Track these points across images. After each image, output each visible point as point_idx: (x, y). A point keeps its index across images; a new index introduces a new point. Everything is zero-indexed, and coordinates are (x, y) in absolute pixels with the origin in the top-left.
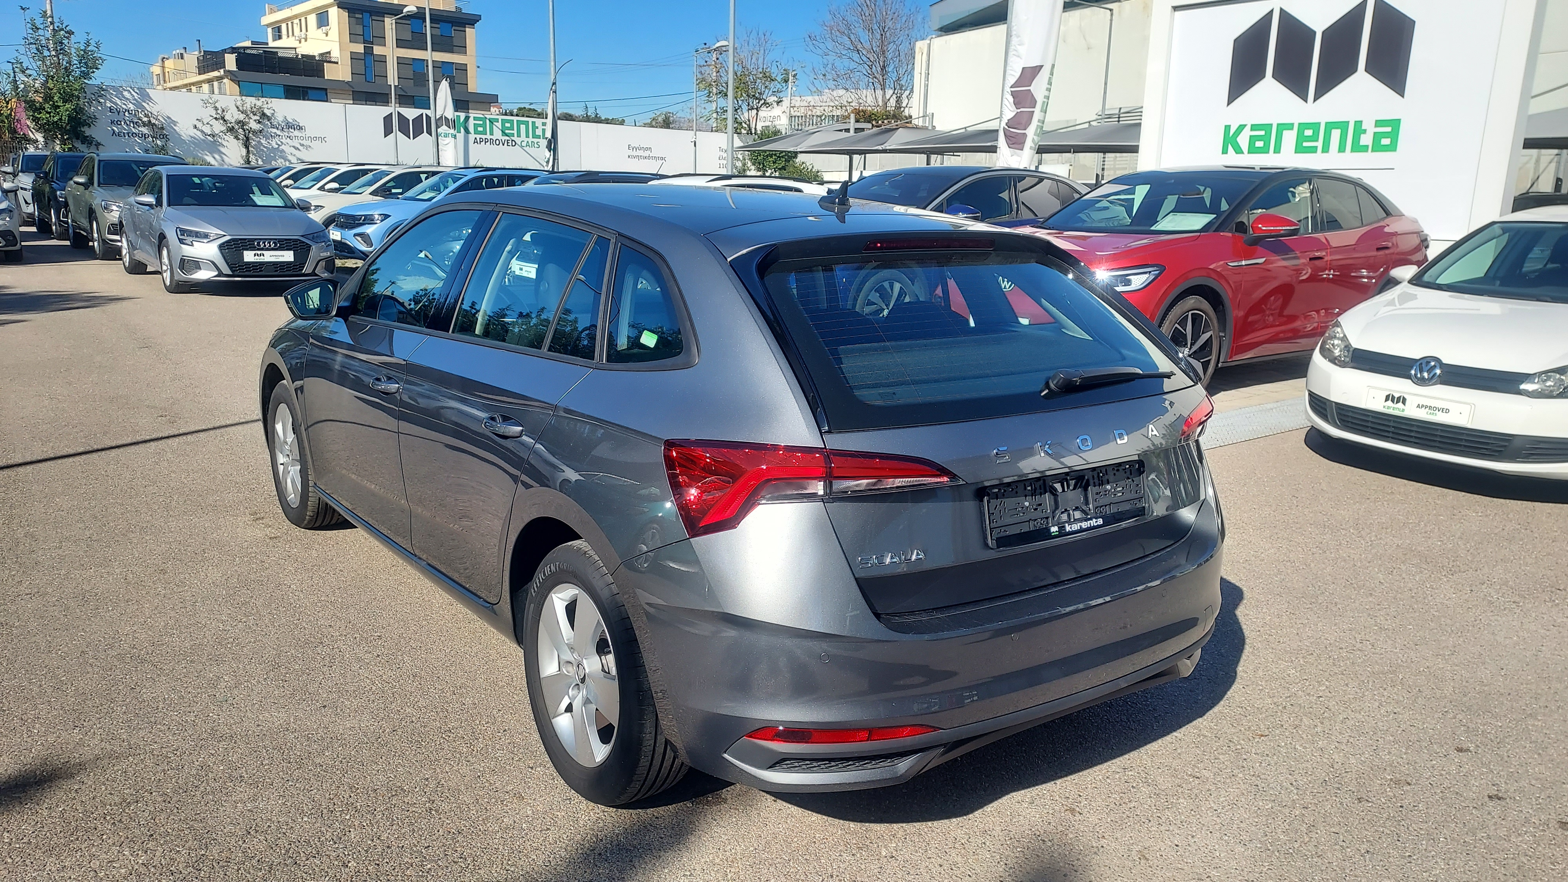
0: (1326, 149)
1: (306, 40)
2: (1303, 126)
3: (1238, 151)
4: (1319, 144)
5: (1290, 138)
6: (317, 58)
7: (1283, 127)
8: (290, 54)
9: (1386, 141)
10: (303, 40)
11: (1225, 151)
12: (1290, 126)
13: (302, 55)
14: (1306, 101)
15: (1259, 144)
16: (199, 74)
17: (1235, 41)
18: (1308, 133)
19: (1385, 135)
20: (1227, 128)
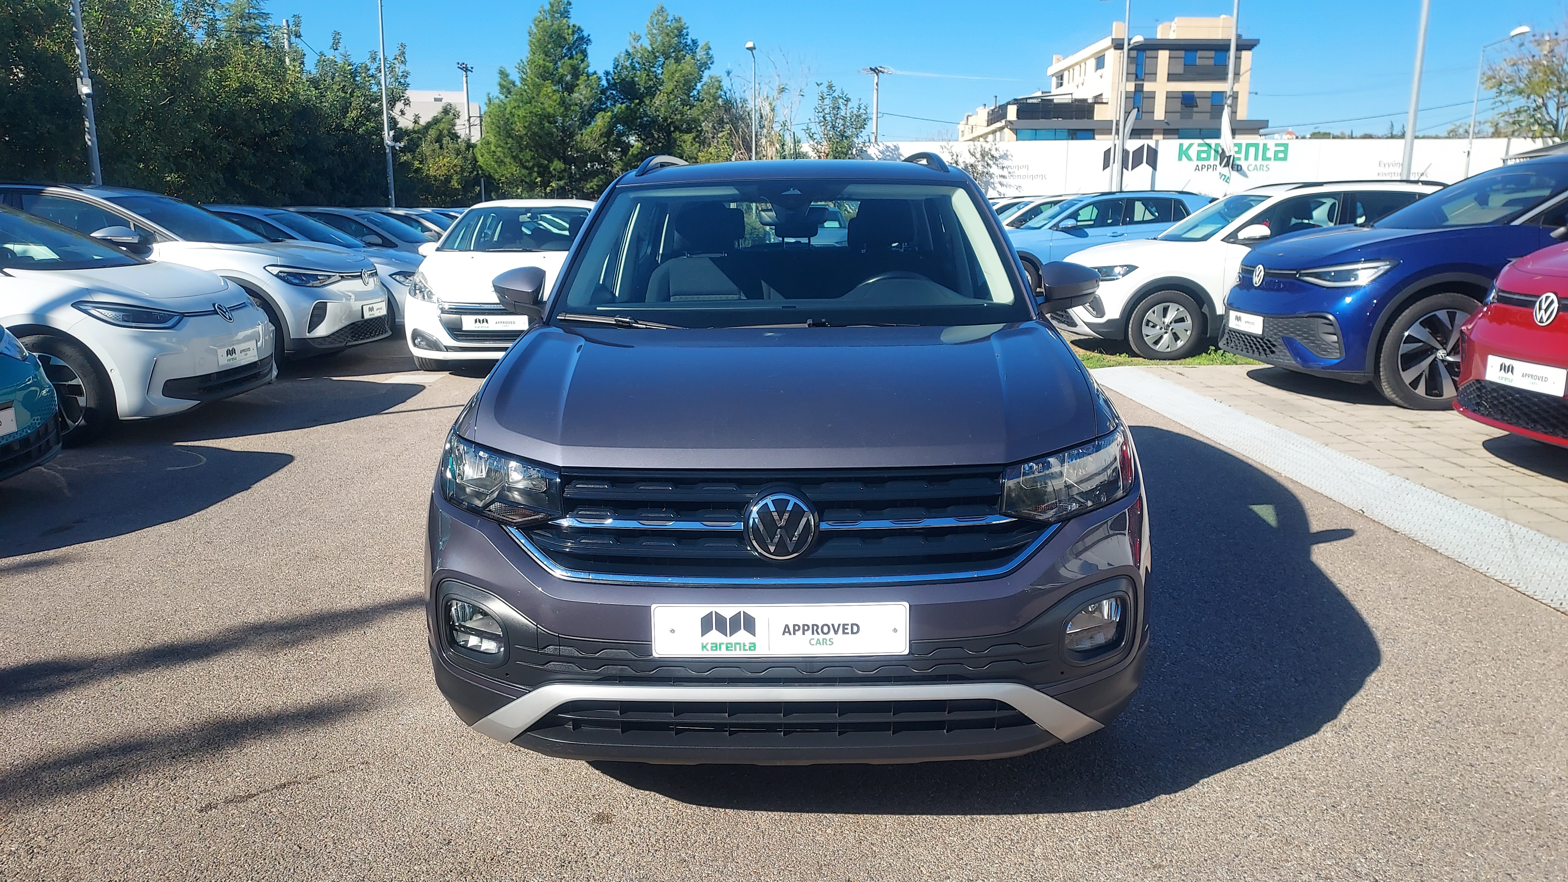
1: (1083, 84)
6: (1090, 101)
8: (1067, 99)
10: (1080, 85)
13: (1076, 100)
16: (988, 126)
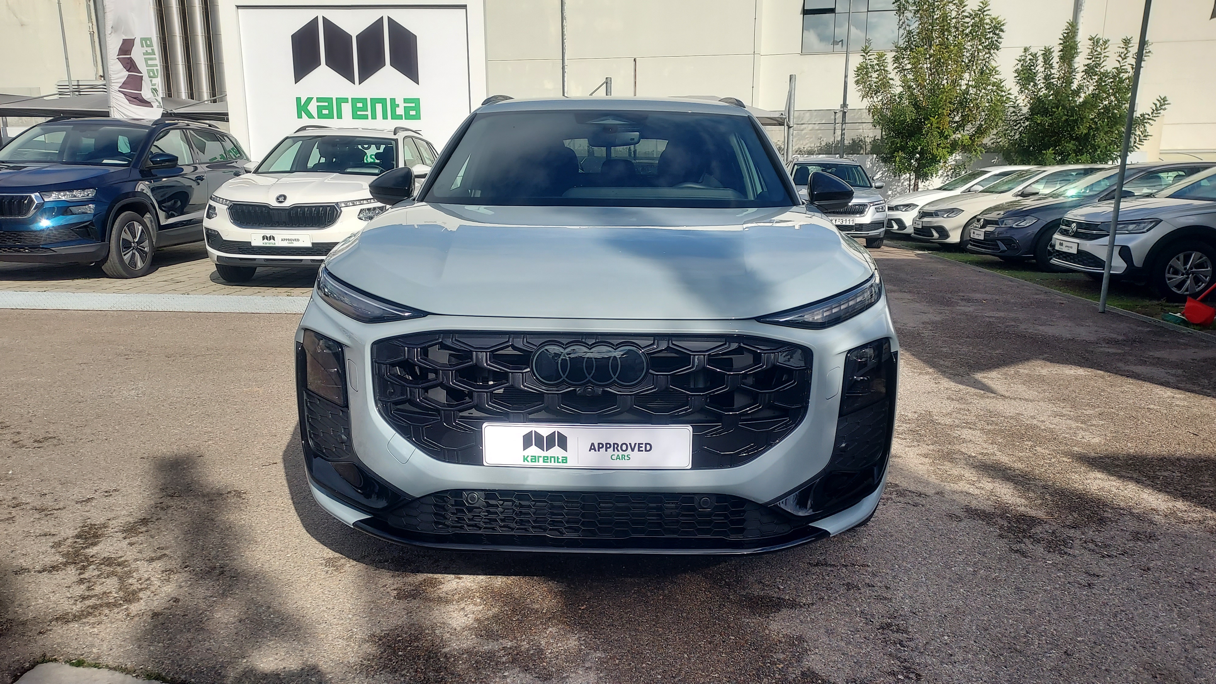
0: (374, 117)
2: (355, 101)
3: (310, 116)
4: (369, 113)
5: (347, 109)
7: (341, 101)
9: (413, 113)
11: (300, 116)
12: (346, 100)
14: (354, 84)
15: (325, 112)
17: (292, 36)
18: (360, 105)
19: (412, 108)
20: (298, 99)
